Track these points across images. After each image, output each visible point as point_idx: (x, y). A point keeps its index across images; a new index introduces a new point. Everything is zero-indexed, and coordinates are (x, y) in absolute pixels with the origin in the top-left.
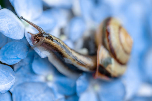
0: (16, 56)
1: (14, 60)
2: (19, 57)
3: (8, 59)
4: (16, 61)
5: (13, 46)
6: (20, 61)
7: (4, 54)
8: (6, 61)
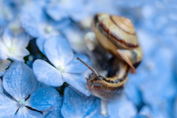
0: (47, 102)
1: (45, 106)
2: (49, 103)
3: (38, 105)
4: (46, 107)
5: (44, 92)
6: (50, 107)
7: (34, 100)
8: (37, 107)
